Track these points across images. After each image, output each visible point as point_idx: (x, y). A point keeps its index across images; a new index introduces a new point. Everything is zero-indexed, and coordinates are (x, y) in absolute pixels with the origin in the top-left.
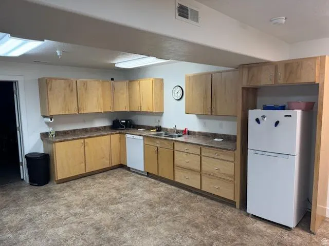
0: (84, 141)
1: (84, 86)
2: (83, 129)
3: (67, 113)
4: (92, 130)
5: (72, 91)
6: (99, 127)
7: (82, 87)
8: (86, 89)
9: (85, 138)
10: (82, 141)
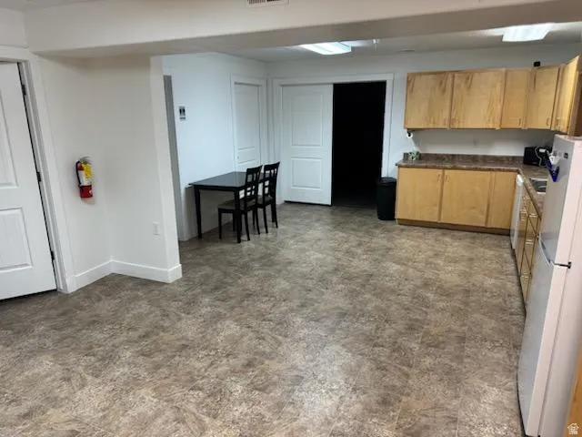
0: (444, 174)
1: (466, 82)
2: (469, 156)
3: (431, 126)
4: (486, 159)
5: (444, 91)
6: (502, 157)
7: (463, 85)
8: (469, 88)
9: (447, 169)
10: (440, 172)
